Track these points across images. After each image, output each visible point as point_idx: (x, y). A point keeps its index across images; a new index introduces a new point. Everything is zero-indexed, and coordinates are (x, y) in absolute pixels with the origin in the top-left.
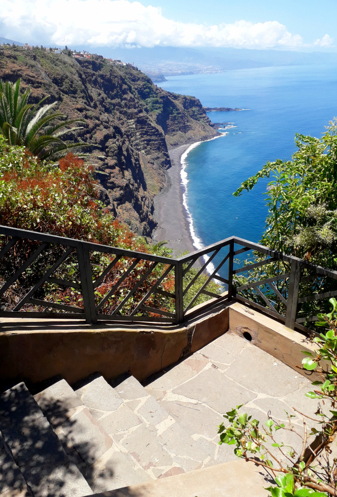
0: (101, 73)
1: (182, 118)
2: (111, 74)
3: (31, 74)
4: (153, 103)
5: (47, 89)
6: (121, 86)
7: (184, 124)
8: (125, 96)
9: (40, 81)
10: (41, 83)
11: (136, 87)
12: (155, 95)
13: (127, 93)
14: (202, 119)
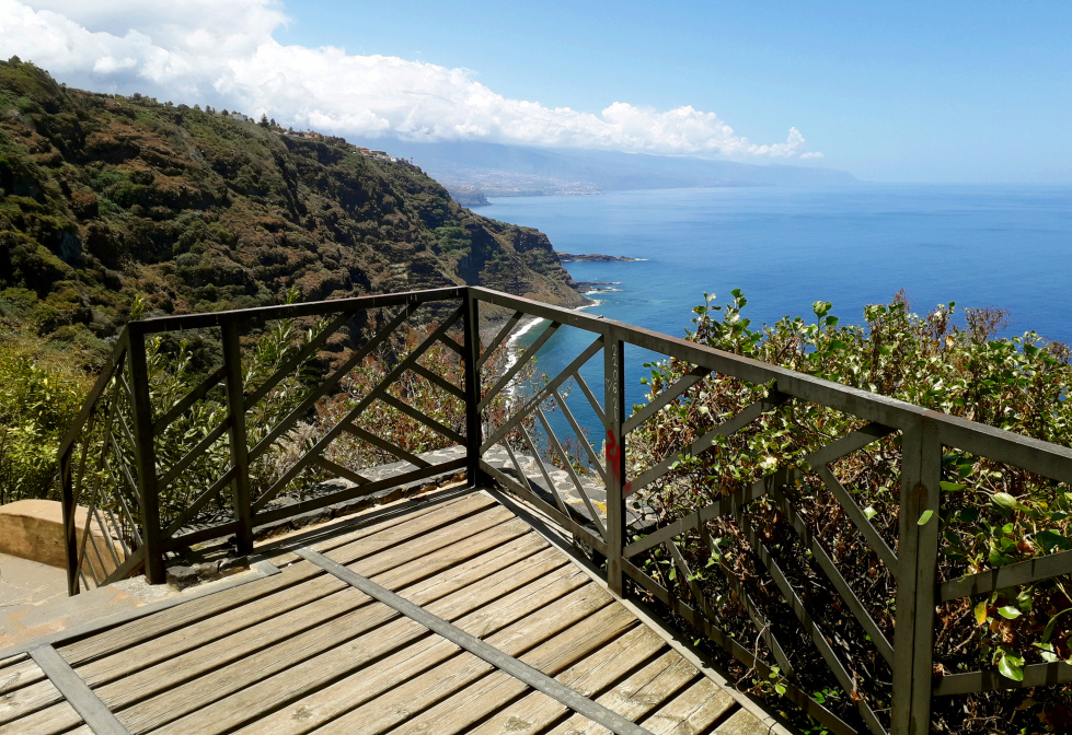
0: (337, 168)
1: (512, 268)
2: (359, 174)
3: (162, 147)
4: (451, 236)
5: (196, 179)
6: (380, 198)
7: (516, 279)
8: (389, 217)
9: (180, 162)
10: (182, 167)
11: (416, 203)
12: (455, 222)
13: (393, 212)
14: (552, 272)
